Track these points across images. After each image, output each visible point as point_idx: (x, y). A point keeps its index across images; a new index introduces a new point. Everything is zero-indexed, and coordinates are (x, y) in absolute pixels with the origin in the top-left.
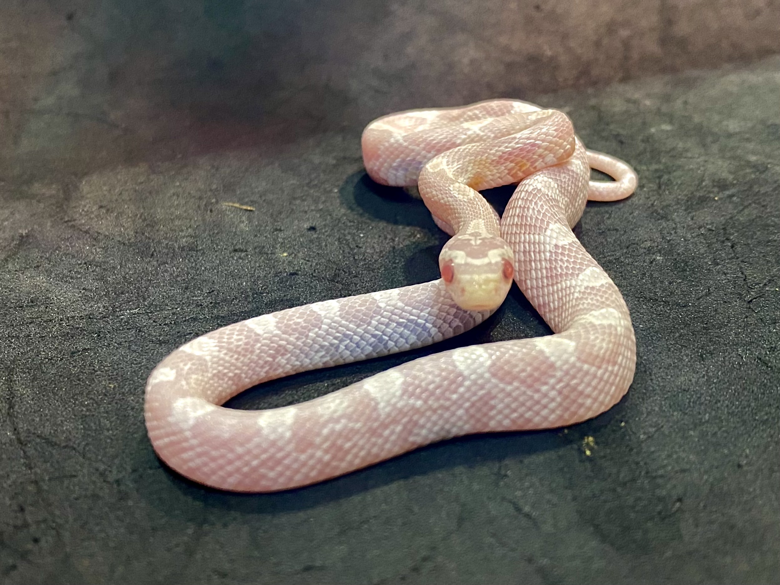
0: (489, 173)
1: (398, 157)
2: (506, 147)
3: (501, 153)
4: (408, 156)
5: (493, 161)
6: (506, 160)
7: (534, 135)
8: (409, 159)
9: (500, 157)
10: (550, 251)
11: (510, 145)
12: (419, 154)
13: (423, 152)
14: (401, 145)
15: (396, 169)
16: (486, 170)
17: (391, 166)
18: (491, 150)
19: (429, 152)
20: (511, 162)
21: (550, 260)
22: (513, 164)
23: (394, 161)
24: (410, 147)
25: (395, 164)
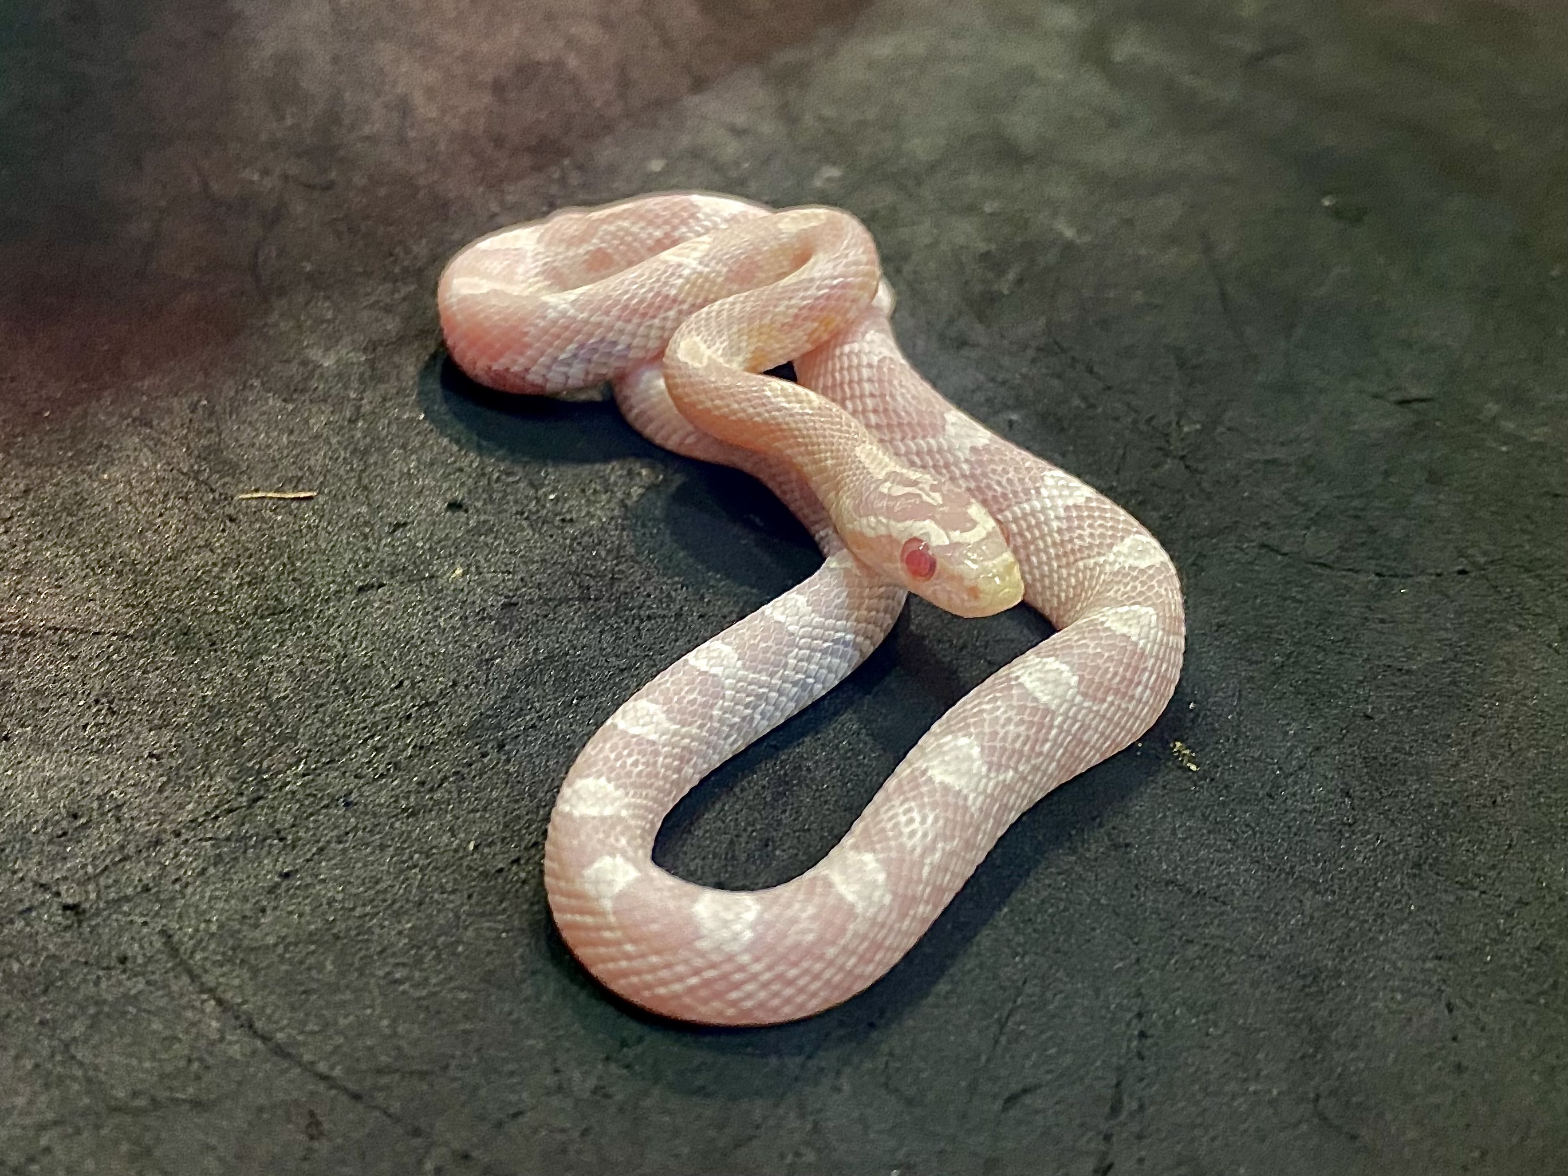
0: (777, 346)
1: (570, 341)
2: (804, 298)
3: (796, 311)
4: (591, 335)
5: (783, 325)
6: (805, 319)
7: (840, 269)
8: (592, 341)
9: (796, 316)
10: (967, 461)
11: (809, 293)
12: (610, 328)
13: (619, 324)
14: (574, 319)
15: (567, 363)
16: (772, 341)
17: (555, 359)
18: (776, 306)
19: (629, 321)
20: (814, 320)
21: (973, 476)
22: (816, 325)
23: (562, 349)
24: (592, 319)
25: (562, 356)
